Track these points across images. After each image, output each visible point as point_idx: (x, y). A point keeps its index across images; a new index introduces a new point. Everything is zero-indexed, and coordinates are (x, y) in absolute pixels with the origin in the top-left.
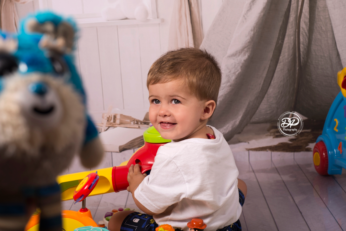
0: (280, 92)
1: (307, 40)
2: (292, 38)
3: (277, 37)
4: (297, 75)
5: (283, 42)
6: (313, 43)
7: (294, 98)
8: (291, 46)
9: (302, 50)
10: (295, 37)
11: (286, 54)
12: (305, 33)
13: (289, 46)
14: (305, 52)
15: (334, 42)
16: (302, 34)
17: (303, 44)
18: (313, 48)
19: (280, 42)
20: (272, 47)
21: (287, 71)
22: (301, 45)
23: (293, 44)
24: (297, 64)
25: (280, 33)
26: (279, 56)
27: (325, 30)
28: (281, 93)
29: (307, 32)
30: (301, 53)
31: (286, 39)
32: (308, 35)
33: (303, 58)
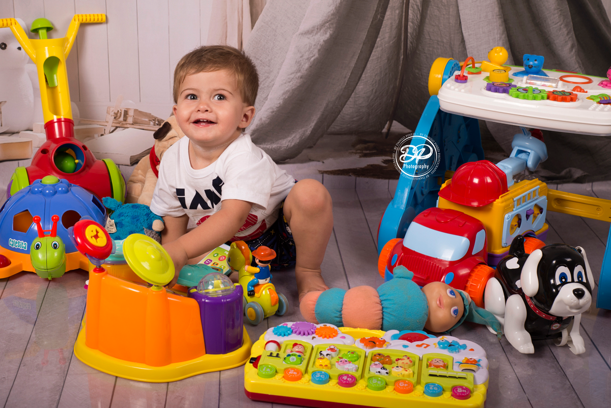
0: (374, 91)
1: (419, 16)
2: (397, 12)
3: (375, 9)
4: (400, 67)
5: (383, 17)
6: (427, 21)
7: (394, 101)
8: (395, 25)
9: (410, 30)
10: (402, 11)
11: (387, 35)
12: (417, 6)
13: (391, 23)
14: (414, 34)
15: (459, 22)
16: (412, 7)
17: (412, 23)
18: (428, 28)
19: (379, 16)
20: (368, 24)
21: (386, 61)
22: (410, 24)
23: (397, 22)
24: (402, 50)
25: (379, 4)
26: (377, 37)
27: (446, 3)
28: (376, 92)
29: (419, 4)
30: (409, 35)
31: (388, 13)
32: (421, 9)
33: (411, 43)
